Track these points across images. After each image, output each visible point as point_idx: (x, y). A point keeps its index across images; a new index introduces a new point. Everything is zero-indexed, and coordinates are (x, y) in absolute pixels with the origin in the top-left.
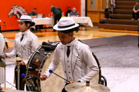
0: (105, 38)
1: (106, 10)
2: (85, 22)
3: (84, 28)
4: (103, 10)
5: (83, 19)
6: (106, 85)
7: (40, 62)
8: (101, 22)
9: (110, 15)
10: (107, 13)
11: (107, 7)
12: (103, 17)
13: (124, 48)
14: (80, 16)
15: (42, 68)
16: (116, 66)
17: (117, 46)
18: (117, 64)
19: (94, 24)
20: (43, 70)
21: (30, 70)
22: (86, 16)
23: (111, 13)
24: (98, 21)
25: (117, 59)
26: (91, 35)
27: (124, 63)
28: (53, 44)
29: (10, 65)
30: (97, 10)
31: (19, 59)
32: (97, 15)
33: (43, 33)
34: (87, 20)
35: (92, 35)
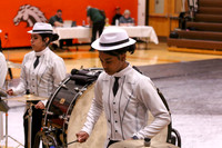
0: (178, 64)
1: (182, 15)
2: (145, 34)
3: (142, 46)
4: (177, 16)
5: (142, 30)
6: (179, 145)
7: (66, 104)
8: (172, 36)
9: (188, 23)
10: (182, 20)
11: (183, 10)
12: (176, 28)
13: (210, 81)
14: (136, 24)
15: (70, 113)
16: (197, 113)
17: (199, 78)
18: (199, 109)
19: (160, 38)
20: (72, 117)
21: (49, 116)
22: (147, 24)
23: (190, 19)
24: (167, 34)
25: (199, 99)
26: (154, 58)
27: (210, 107)
28: (90, 73)
29: (15, 107)
30: (166, 15)
31: (31, 97)
32: (166, 24)
33: (73, 54)
34: (149, 32)
35: (156, 58)
